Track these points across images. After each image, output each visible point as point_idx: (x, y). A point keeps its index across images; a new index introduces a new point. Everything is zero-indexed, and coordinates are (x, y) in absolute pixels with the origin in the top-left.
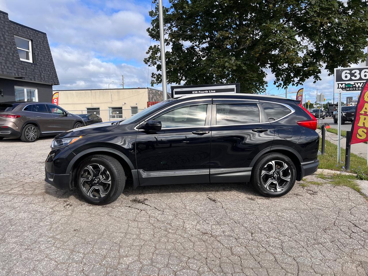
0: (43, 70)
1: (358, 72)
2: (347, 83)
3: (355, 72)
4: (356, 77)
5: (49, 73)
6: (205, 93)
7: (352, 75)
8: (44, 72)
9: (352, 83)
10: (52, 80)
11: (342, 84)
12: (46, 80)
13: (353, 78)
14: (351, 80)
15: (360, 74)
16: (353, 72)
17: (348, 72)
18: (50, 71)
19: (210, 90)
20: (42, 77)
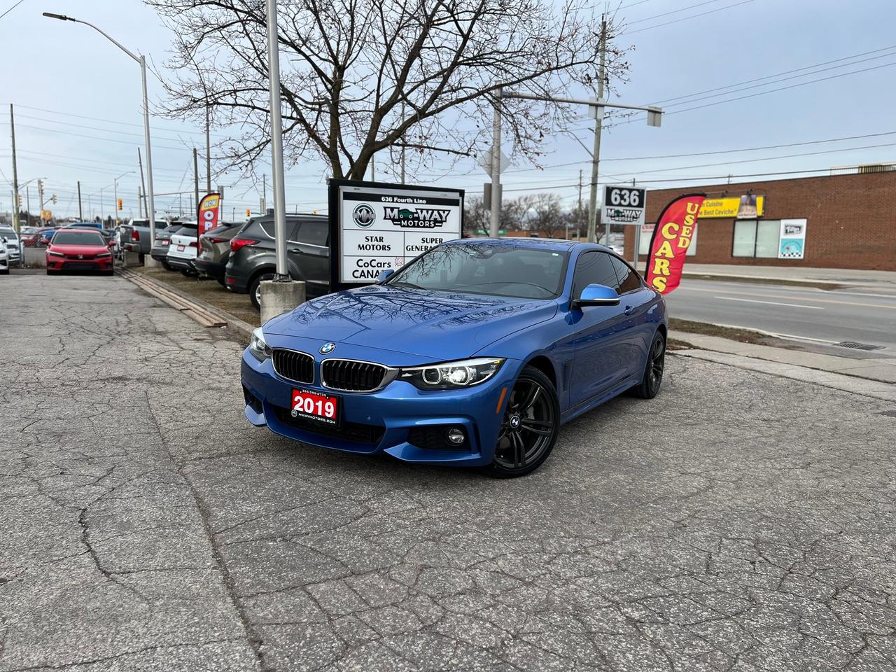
1: (627, 192)
2: (617, 208)
3: (625, 194)
4: (625, 200)
6: (407, 202)
7: (622, 197)
9: (621, 209)
11: (611, 210)
13: (623, 202)
14: (620, 205)
15: (629, 197)
16: (623, 193)
17: (618, 192)
19: (417, 198)
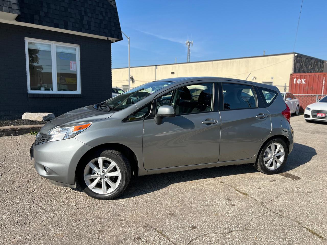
0: (88, 10)
5: (101, 17)
8: (89, 15)
10: (106, 31)
12: (93, 28)
18: (104, 14)
20: (85, 22)
